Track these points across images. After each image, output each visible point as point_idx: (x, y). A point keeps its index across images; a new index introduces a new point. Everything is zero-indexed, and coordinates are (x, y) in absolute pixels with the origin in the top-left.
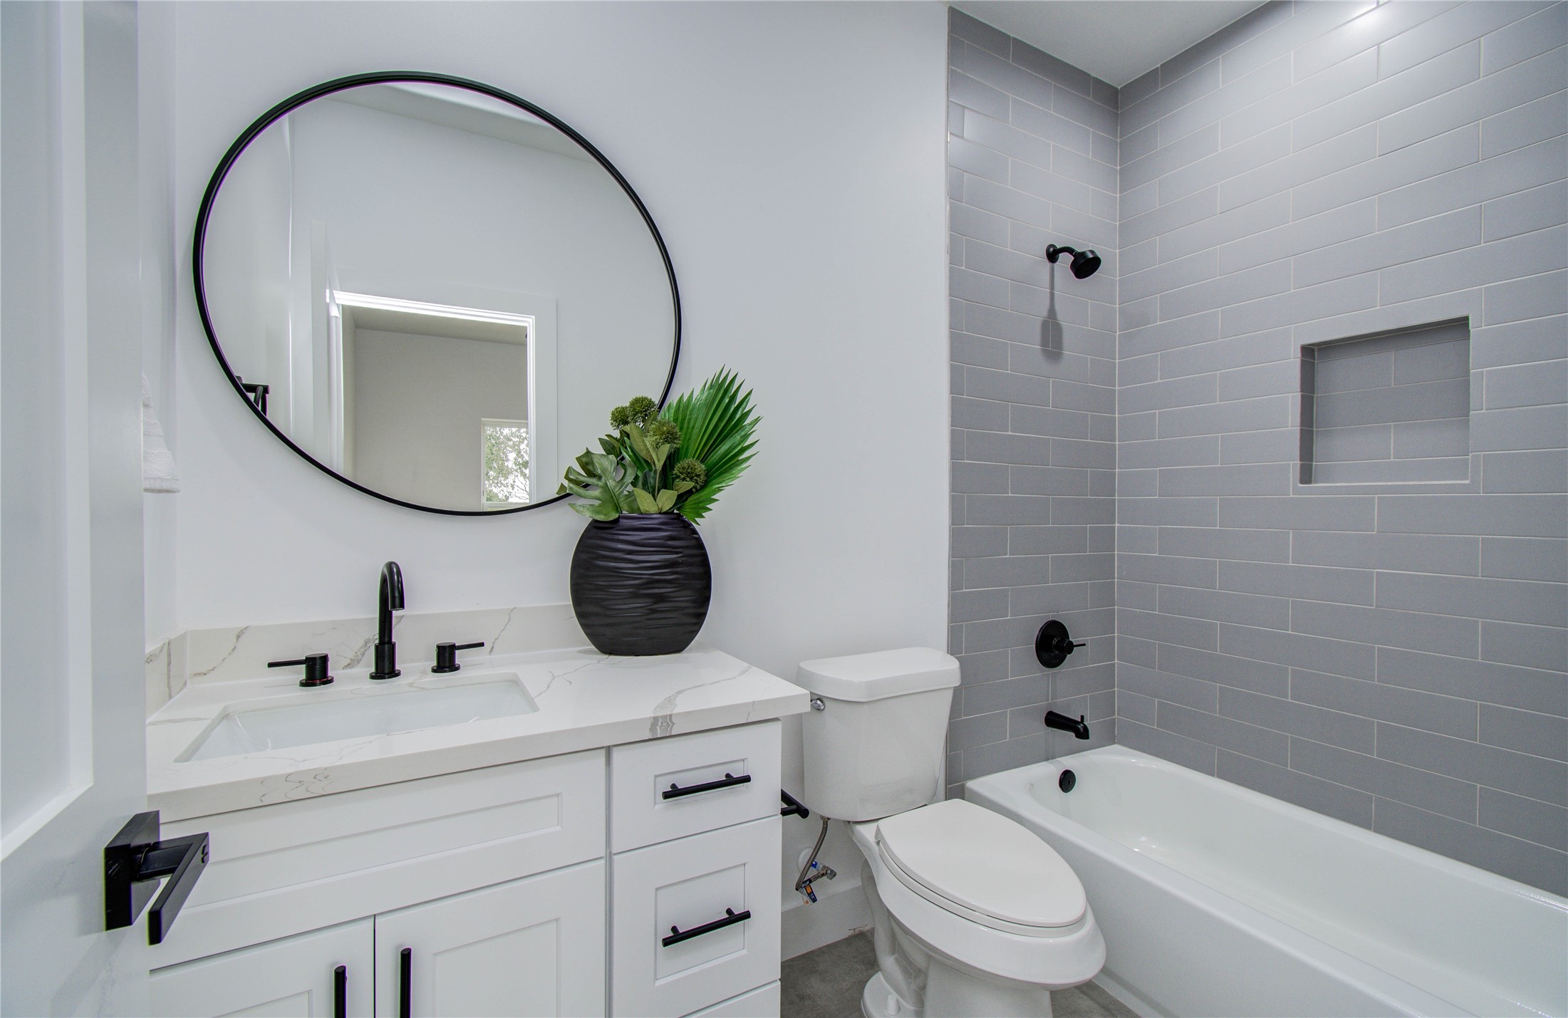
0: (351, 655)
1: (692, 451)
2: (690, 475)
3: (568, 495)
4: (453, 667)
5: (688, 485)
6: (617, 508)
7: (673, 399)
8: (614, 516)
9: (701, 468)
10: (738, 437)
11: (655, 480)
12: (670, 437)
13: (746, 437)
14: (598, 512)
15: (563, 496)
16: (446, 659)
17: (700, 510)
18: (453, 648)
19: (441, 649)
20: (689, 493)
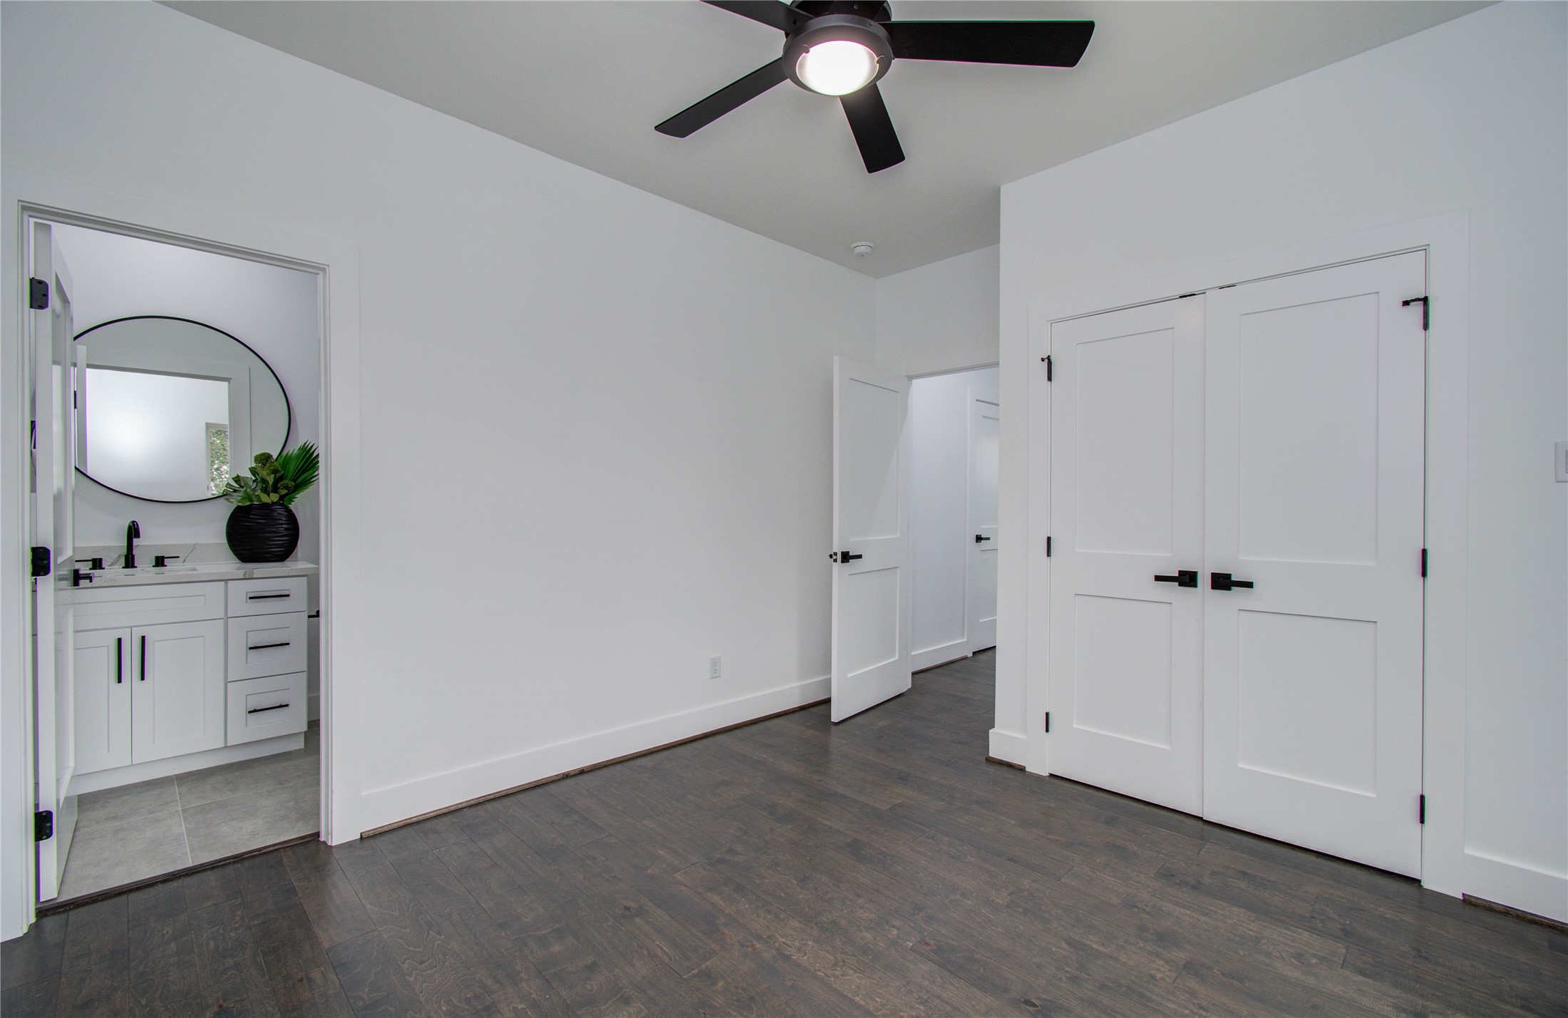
0: (112, 561)
1: (289, 476)
2: (286, 487)
3: (226, 495)
4: (163, 565)
5: (284, 492)
6: (251, 500)
7: (284, 454)
8: (248, 503)
9: (292, 484)
10: (311, 472)
11: (270, 489)
12: (275, 472)
13: (314, 472)
14: (239, 502)
15: (224, 495)
16: (160, 562)
17: (291, 501)
18: (163, 558)
19: (157, 558)
20: (285, 495)
